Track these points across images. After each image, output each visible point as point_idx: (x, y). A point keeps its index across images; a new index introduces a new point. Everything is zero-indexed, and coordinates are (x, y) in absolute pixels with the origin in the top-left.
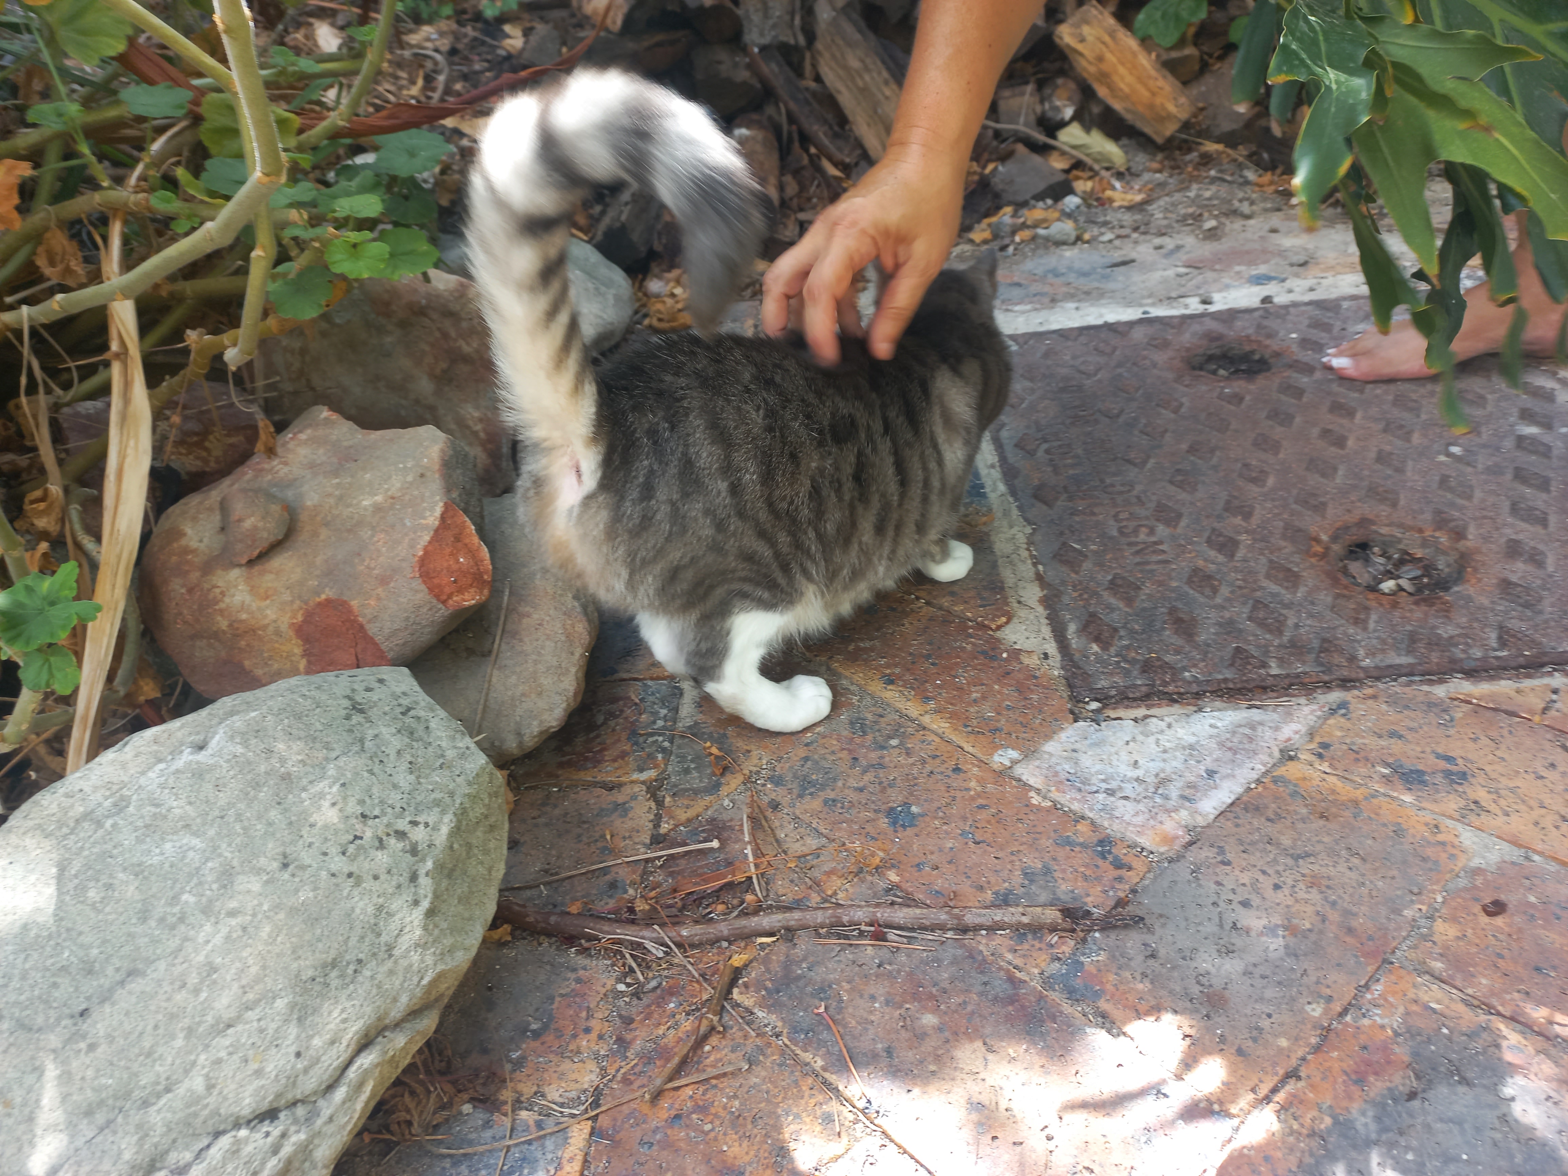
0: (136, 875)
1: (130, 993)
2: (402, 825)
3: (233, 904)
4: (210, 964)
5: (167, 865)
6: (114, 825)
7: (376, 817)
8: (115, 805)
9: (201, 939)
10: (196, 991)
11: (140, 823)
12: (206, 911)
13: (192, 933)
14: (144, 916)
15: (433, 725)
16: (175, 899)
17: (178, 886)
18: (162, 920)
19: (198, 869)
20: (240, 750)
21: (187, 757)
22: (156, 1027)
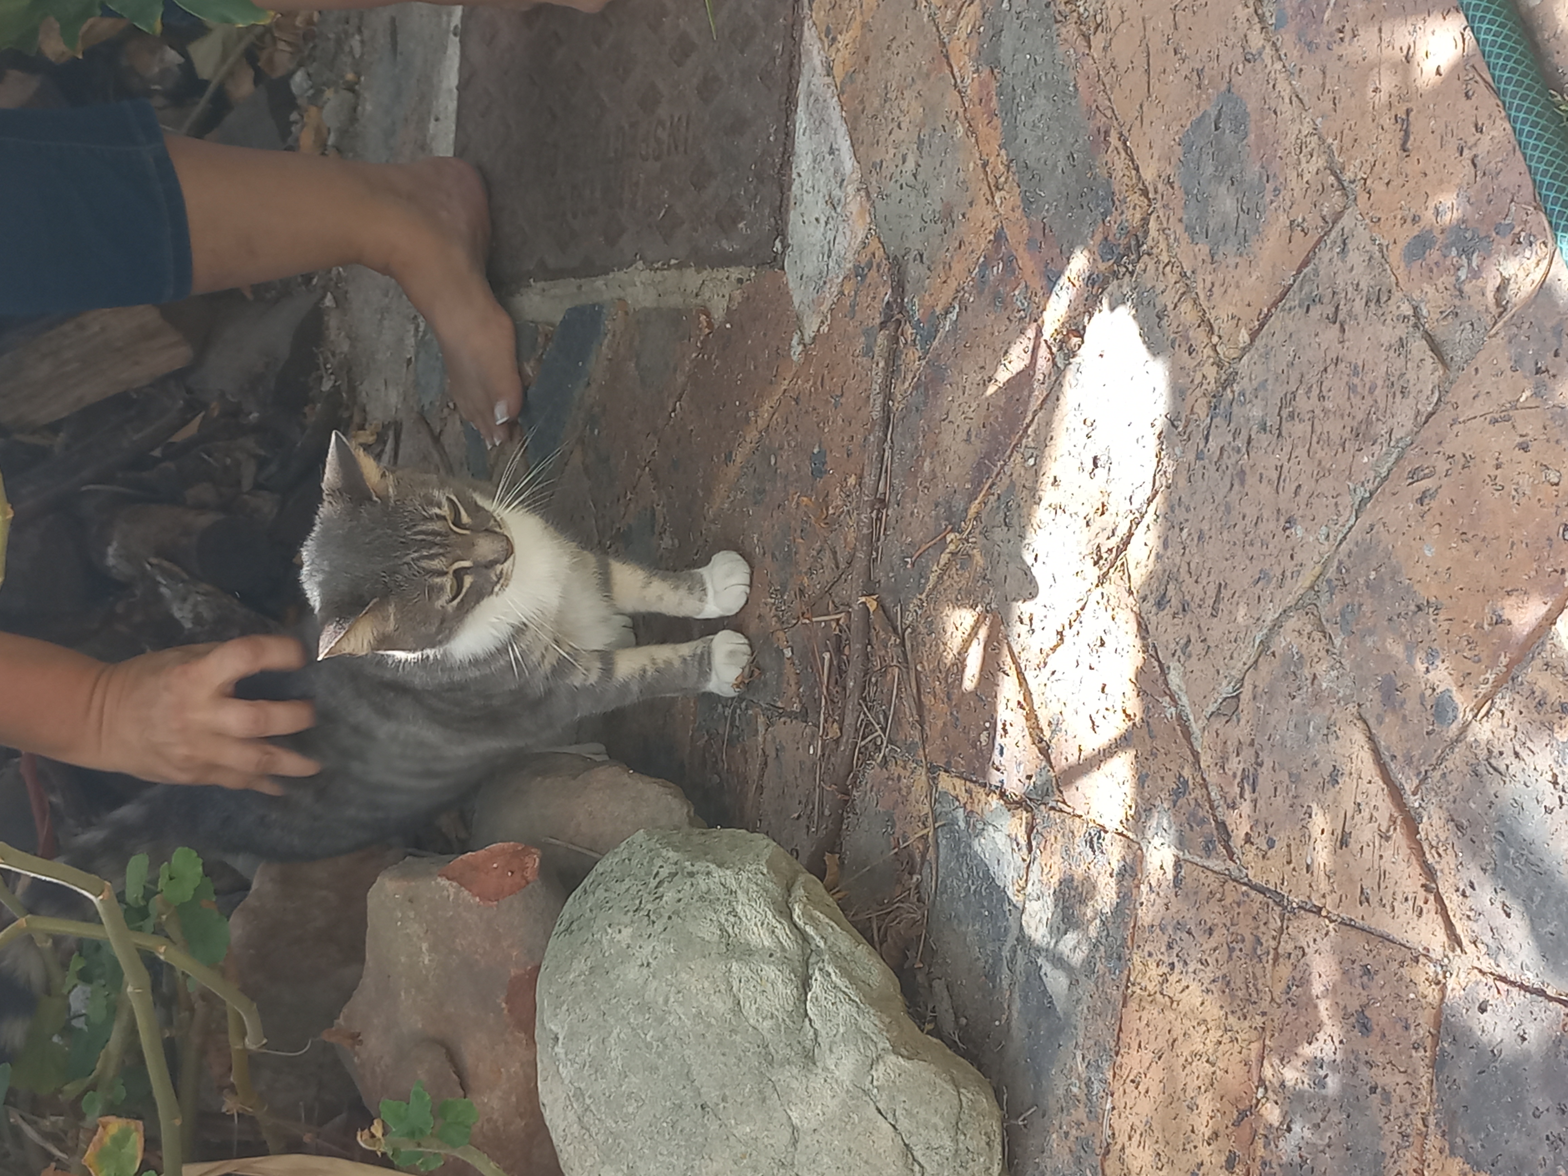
0: (626, 1076)
1: (699, 1074)
2: (653, 883)
3: (661, 1000)
4: (695, 1016)
5: (625, 1054)
6: (590, 1097)
7: (641, 903)
8: (578, 1100)
9: (676, 1023)
10: (710, 1025)
11: (593, 1077)
12: (661, 1021)
13: (672, 1032)
14: (654, 1069)
16: (649, 1046)
17: (641, 1045)
18: (660, 1055)
19: (633, 1029)
20: (565, 1007)
21: (559, 1049)
22: (724, 1055)
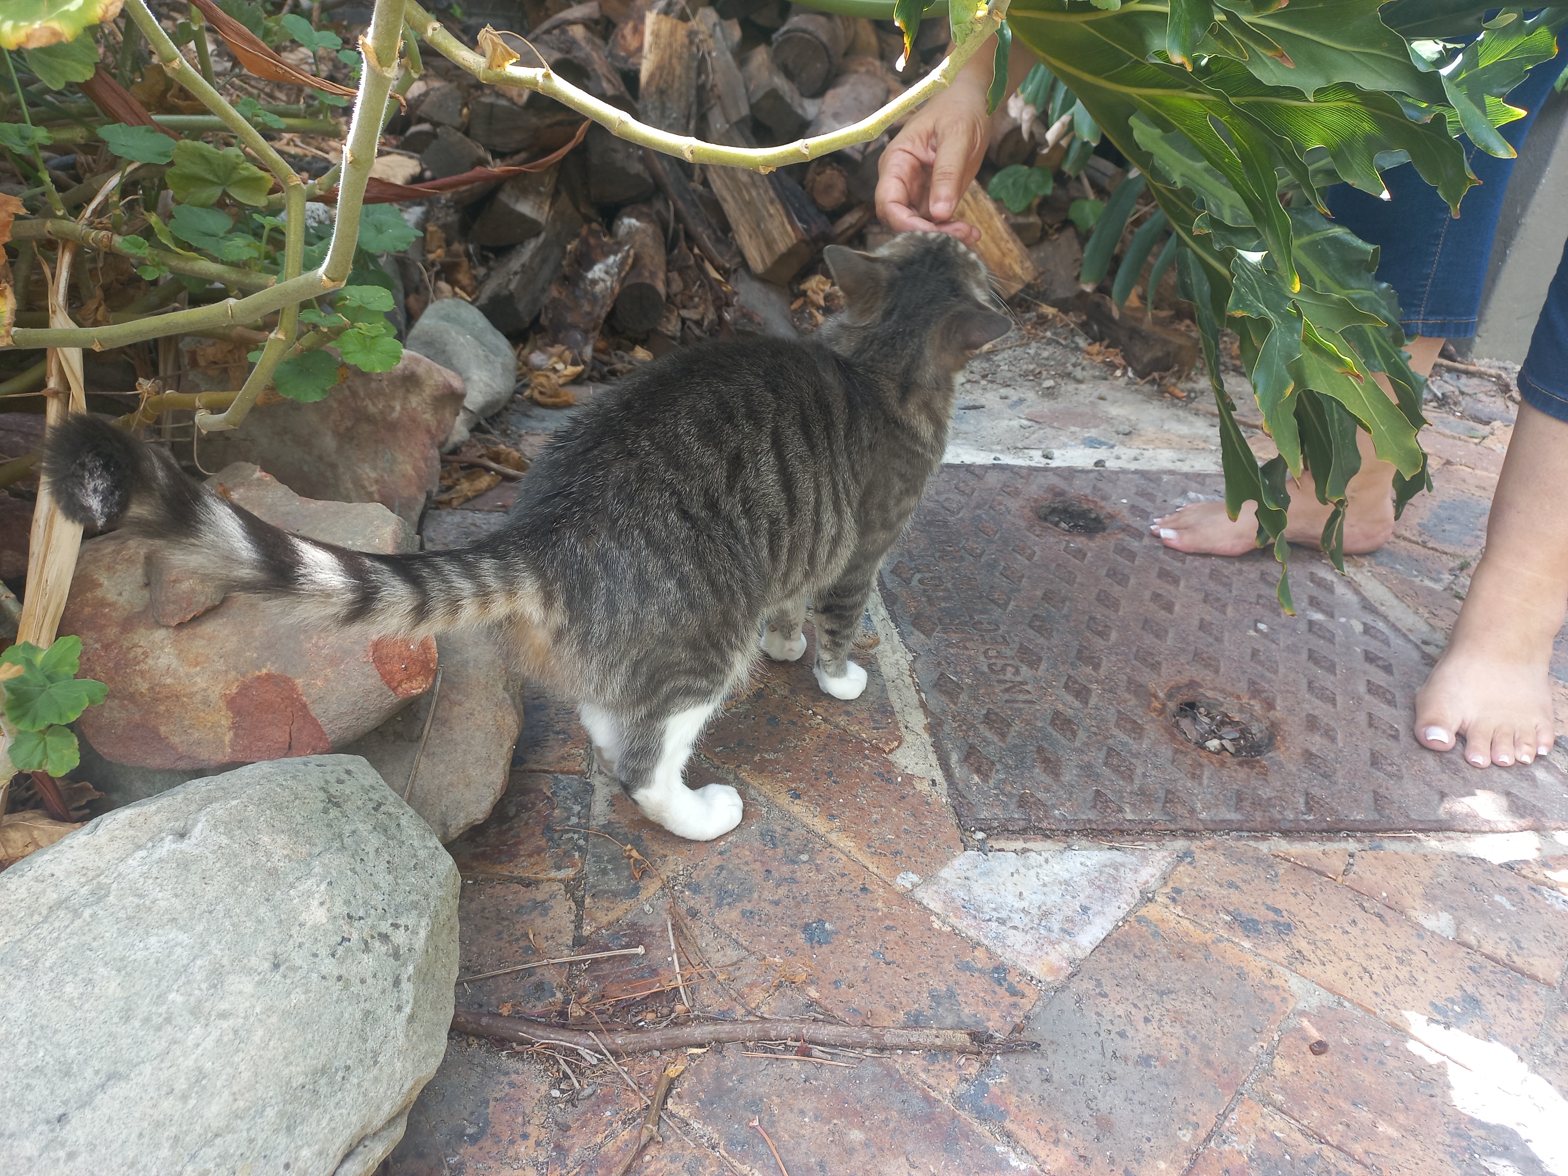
0: (119, 971)
1: (113, 1098)
2: (385, 927)
3: (224, 1006)
4: (200, 1069)
5: (152, 961)
6: (94, 915)
7: (361, 918)
8: (93, 893)
9: (190, 1041)
10: (185, 1098)
11: (122, 915)
12: (196, 1011)
13: (179, 1035)
14: (126, 1016)
15: (403, 822)
16: (161, 998)
17: (164, 984)
18: (147, 1020)
19: (186, 967)
20: (224, 840)
21: (168, 845)
22: (141, 1135)
